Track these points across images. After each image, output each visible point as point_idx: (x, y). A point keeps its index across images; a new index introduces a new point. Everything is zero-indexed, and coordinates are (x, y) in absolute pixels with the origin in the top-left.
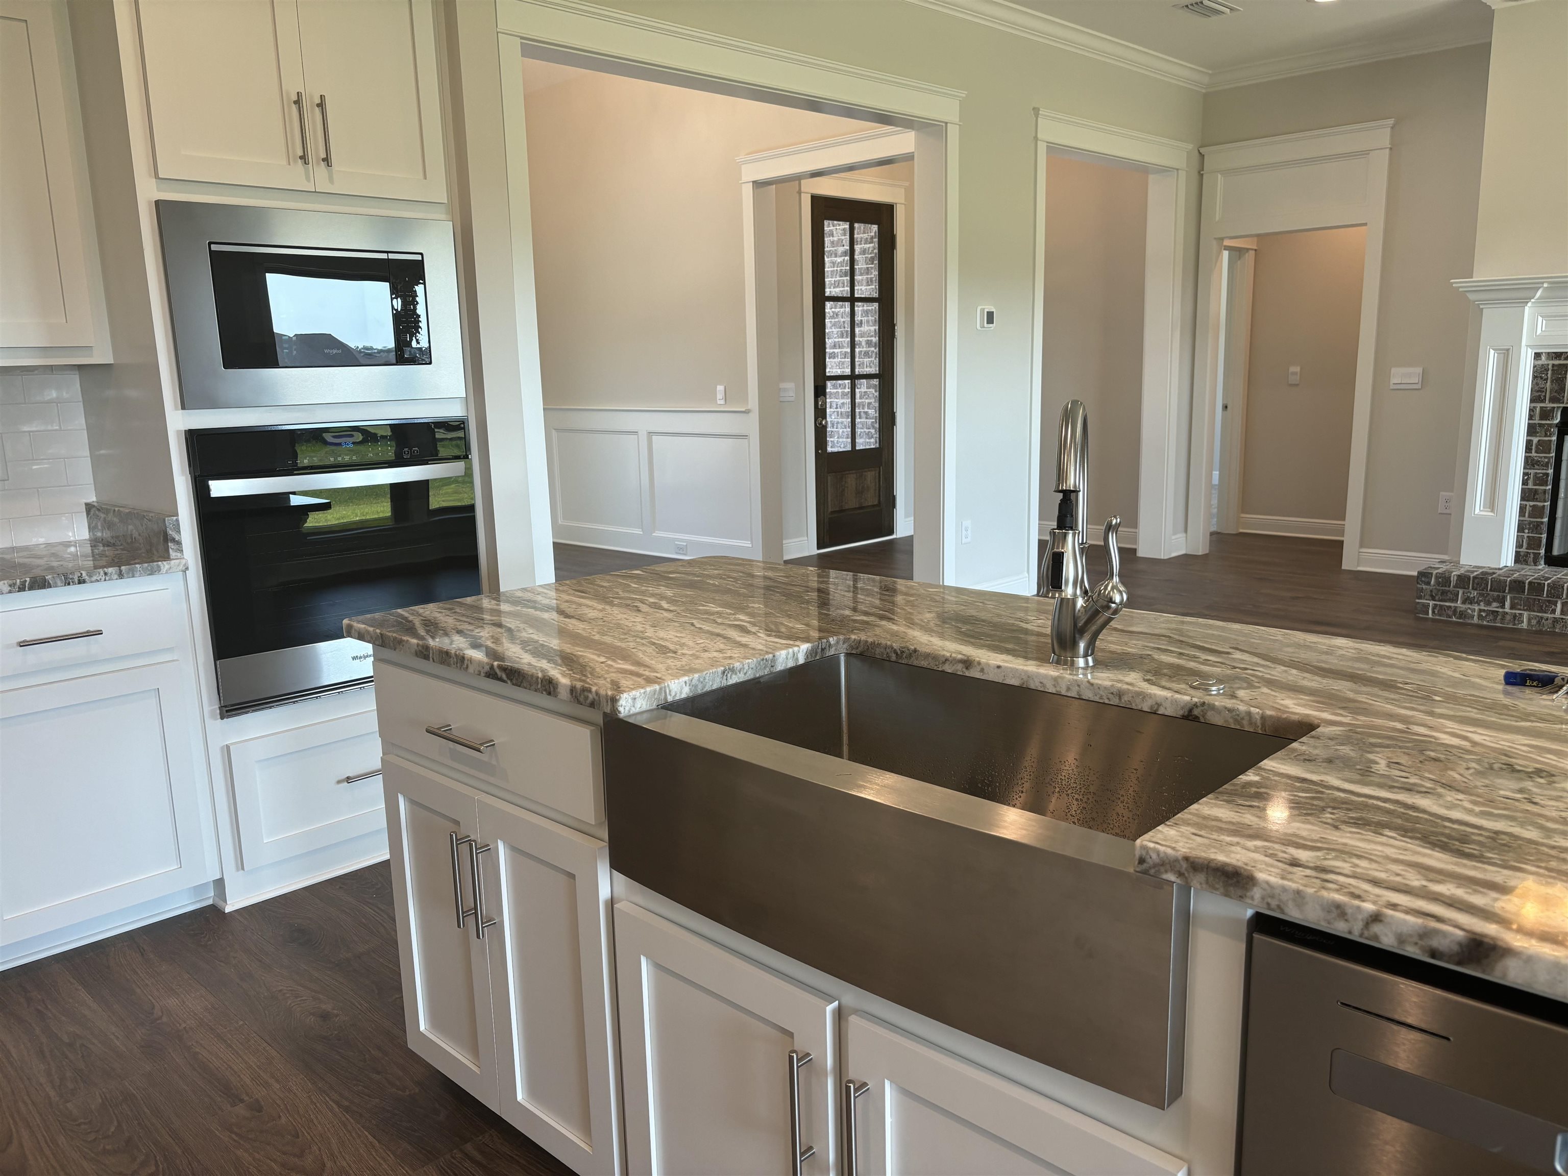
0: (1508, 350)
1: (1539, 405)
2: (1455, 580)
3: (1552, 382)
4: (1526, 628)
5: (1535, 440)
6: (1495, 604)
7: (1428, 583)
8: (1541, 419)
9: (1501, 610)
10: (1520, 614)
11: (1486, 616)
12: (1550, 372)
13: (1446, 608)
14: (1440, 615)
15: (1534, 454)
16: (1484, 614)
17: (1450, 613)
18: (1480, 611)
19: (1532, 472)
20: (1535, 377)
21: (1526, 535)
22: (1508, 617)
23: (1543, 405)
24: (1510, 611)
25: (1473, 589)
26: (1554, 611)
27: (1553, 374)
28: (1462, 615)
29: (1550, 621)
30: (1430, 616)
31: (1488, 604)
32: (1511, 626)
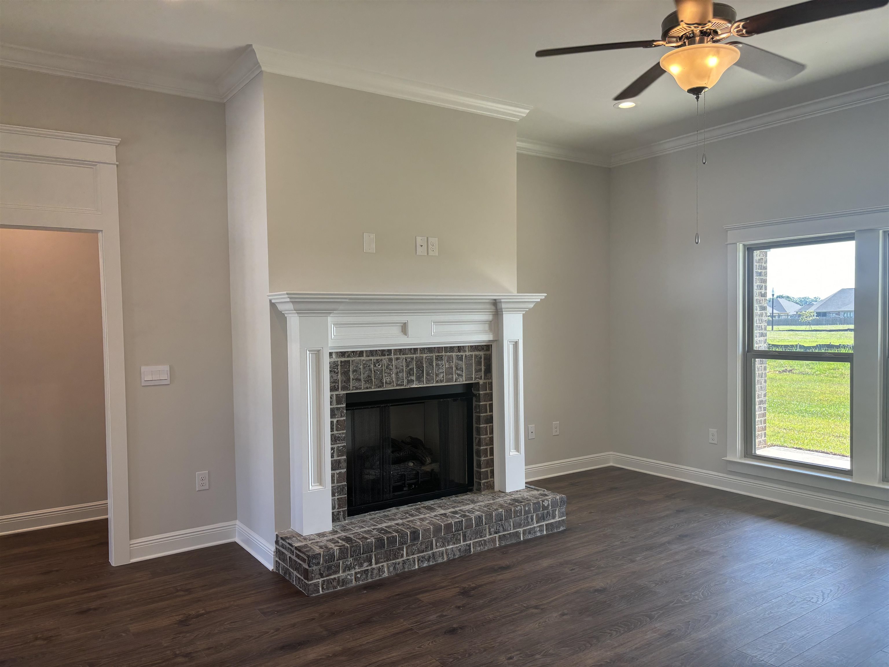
0: (319, 351)
1: (335, 393)
2: (338, 553)
3: (342, 374)
4: (387, 575)
5: (335, 420)
6: (366, 564)
7: (318, 564)
8: (338, 403)
9: (369, 568)
10: (383, 566)
11: (361, 576)
12: (339, 367)
13: (332, 581)
14: (328, 589)
15: (335, 432)
16: (359, 576)
17: (335, 584)
18: (356, 573)
19: (335, 446)
20: (330, 371)
21: (336, 498)
22: (375, 572)
23: (337, 393)
24: (375, 566)
25: (351, 557)
26: (402, 556)
27: (341, 369)
28: (344, 582)
29: (401, 564)
30: (321, 592)
31: (361, 565)
32: (378, 578)
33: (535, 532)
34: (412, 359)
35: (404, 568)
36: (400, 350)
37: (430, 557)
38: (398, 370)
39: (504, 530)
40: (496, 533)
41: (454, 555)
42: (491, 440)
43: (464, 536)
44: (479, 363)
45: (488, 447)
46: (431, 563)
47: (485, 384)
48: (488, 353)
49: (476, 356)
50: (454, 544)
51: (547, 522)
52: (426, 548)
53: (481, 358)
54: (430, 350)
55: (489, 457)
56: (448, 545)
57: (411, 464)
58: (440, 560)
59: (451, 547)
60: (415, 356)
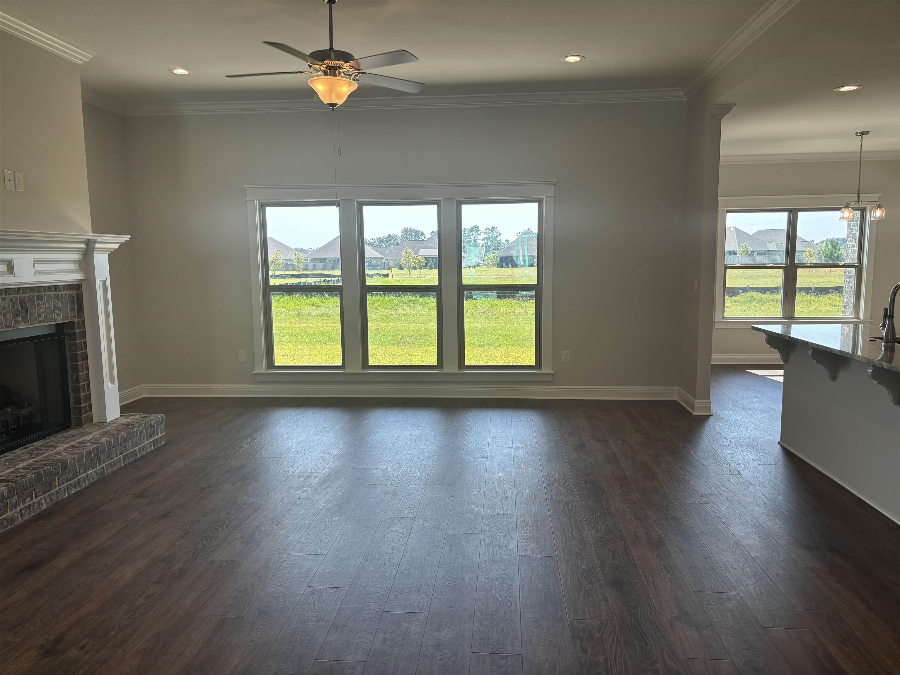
2: (6, 493)
4: (45, 507)
6: (28, 500)
9: (31, 503)
10: (41, 499)
11: (25, 512)
13: (2, 521)
17: (5, 523)
18: (21, 510)
22: (36, 505)
24: (35, 500)
25: (16, 495)
26: (55, 486)
28: (11, 520)
29: (55, 495)
31: (24, 502)
32: (39, 511)
33: (146, 449)
34: (17, 298)
35: (58, 498)
36: (6, 289)
37: (75, 484)
38: (6, 311)
39: (127, 450)
40: (121, 454)
41: (93, 479)
42: (88, 375)
43: (99, 460)
44: (72, 302)
45: (86, 383)
46: (77, 490)
47: (78, 322)
48: (78, 292)
49: (70, 295)
50: (93, 468)
51: (153, 439)
52: (73, 475)
53: (74, 297)
54: (31, 289)
55: (87, 393)
56: (89, 471)
57: (10, 410)
58: (84, 486)
59: (90, 472)
60: (18, 296)
